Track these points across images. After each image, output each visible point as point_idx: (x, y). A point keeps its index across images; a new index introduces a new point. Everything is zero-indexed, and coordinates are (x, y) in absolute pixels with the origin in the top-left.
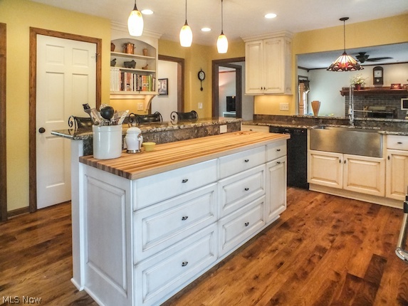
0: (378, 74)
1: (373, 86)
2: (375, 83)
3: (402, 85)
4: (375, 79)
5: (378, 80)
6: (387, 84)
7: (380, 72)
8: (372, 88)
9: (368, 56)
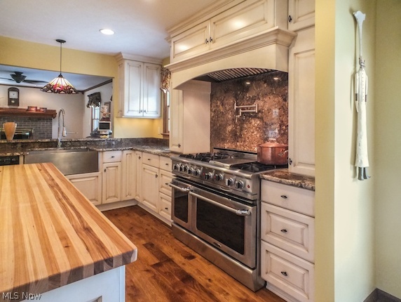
0: (13, 95)
1: (7, 107)
2: (10, 103)
3: (38, 108)
4: (10, 100)
5: (13, 102)
6: (23, 106)
7: (16, 93)
8: (6, 109)
9: (25, 77)
